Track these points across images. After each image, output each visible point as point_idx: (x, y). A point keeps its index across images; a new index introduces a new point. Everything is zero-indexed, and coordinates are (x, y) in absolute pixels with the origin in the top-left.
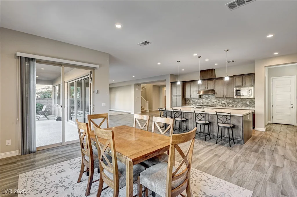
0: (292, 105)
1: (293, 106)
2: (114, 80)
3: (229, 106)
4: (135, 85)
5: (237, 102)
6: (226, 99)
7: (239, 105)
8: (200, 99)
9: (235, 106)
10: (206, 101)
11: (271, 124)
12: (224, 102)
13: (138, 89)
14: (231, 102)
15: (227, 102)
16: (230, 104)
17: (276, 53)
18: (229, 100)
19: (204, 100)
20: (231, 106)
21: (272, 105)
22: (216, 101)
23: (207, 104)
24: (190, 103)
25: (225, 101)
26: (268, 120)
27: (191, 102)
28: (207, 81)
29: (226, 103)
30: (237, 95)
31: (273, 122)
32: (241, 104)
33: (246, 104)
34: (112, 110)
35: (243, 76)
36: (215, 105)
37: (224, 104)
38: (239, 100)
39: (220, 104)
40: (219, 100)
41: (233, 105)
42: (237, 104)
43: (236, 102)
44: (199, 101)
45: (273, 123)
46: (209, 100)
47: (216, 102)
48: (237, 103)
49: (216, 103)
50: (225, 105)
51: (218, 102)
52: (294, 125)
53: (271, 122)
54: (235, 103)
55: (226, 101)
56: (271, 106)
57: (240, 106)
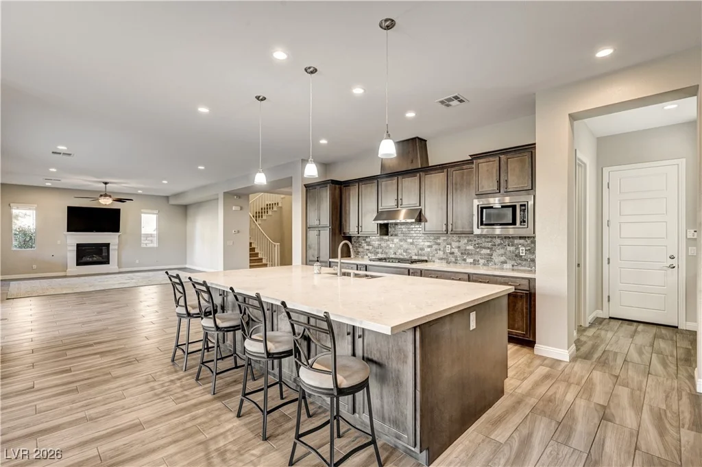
0: (672, 258)
1: (674, 262)
2: (165, 179)
3: (465, 260)
4: (229, 195)
5: (489, 248)
6: (455, 238)
7: (497, 258)
8: (386, 237)
9: (482, 261)
10: (401, 243)
11: (605, 319)
12: (452, 248)
13: (239, 208)
14: (470, 247)
15: (459, 247)
16: (468, 254)
17: (605, 53)
18: (466, 241)
19: (396, 240)
20: (470, 260)
21: (609, 259)
22: (429, 244)
23: (405, 256)
24: (360, 250)
25: (455, 244)
26: (597, 308)
27: (363, 247)
28: (400, 177)
29: (456, 251)
30: (482, 224)
31: (611, 316)
32: (502, 255)
33: (516, 256)
34: (187, 266)
35: (502, 156)
36: (426, 258)
37: (451, 256)
38: (494, 240)
39: (441, 253)
40: (438, 241)
41: (477, 257)
42: (489, 255)
43: (485, 248)
44: (384, 244)
45: (610, 318)
46: (411, 241)
47: (429, 247)
48: (488, 251)
49: (429, 249)
50: (453, 259)
51: (435, 247)
52: (677, 327)
53: (604, 314)
54: (484, 251)
55: (457, 244)
56: (605, 261)
57: (496, 261)
